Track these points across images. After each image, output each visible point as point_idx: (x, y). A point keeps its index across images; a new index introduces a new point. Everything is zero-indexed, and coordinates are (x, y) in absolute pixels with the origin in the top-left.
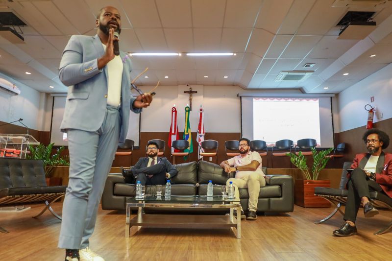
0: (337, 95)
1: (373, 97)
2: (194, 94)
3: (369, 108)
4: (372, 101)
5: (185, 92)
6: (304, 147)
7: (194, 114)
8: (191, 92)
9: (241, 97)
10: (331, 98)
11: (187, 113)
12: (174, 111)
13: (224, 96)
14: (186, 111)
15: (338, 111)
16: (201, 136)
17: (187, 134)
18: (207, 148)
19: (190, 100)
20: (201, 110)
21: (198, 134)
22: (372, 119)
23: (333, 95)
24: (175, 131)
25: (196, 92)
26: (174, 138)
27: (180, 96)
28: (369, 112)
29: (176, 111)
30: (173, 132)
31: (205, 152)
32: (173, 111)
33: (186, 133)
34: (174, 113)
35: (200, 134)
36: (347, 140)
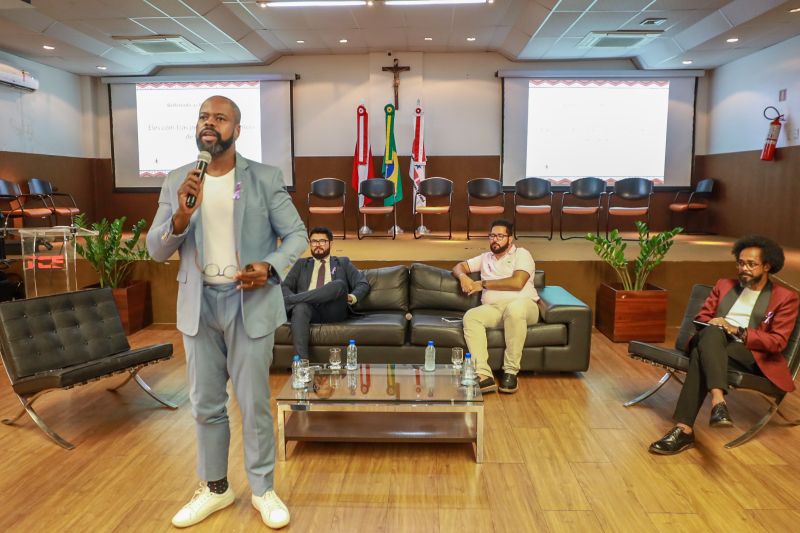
0: (710, 73)
1: (785, 91)
2: (402, 74)
3: (773, 115)
4: (780, 100)
5: (384, 69)
6: (627, 195)
7: (404, 119)
8: (396, 70)
9: (503, 79)
10: (697, 79)
11: (389, 117)
12: (363, 113)
13: (468, 77)
14: (387, 114)
15: (709, 108)
16: (419, 167)
17: (391, 162)
18: (430, 193)
19: (396, 87)
20: (418, 111)
21: (413, 163)
22: (776, 140)
23: (701, 74)
24: (365, 157)
25: (408, 69)
26: (363, 172)
27: (373, 77)
28: (772, 123)
29: (365, 115)
30: (361, 159)
31: (427, 205)
32: (359, 115)
33: (388, 161)
34: (362, 118)
35: (417, 163)
36: (719, 172)
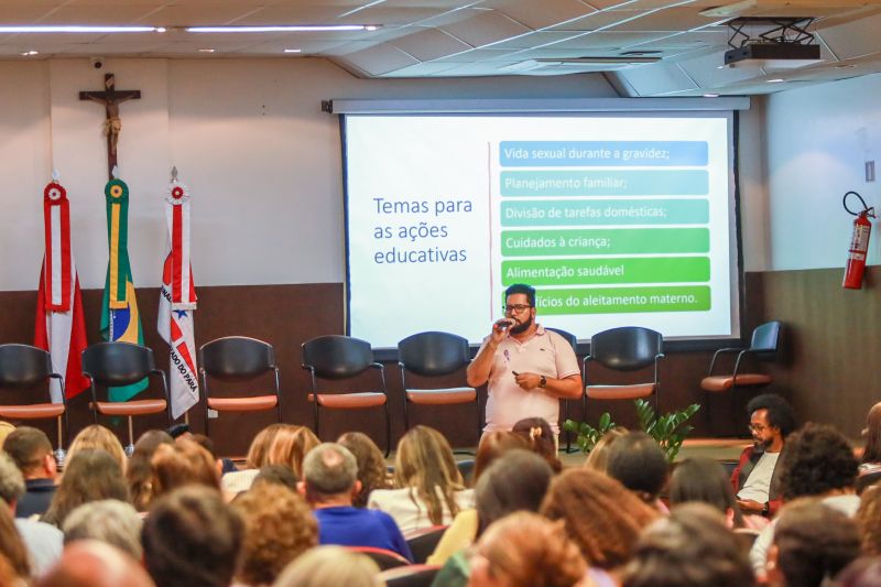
0: (761, 102)
1: (872, 163)
2: (124, 106)
4: (867, 180)
5: (84, 96)
6: (615, 360)
7: (149, 210)
8: (110, 98)
9: (342, 118)
10: (736, 114)
11: (116, 208)
12: (56, 198)
13: (263, 110)
14: (110, 200)
16: (181, 313)
17: (122, 305)
20: (177, 193)
21: (166, 307)
22: (865, 253)
23: (744, 105)
24: (65, 295)
25: (136, 95)
26: (60, 329)
27: (58, 113)
28: (856, 222)
29: (63, 202)
30: (57, 300)
32: (48, 203)
33: (115, 303)
34: (56, 211)
35: (176, 306)
